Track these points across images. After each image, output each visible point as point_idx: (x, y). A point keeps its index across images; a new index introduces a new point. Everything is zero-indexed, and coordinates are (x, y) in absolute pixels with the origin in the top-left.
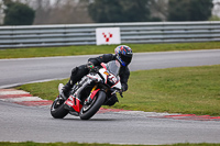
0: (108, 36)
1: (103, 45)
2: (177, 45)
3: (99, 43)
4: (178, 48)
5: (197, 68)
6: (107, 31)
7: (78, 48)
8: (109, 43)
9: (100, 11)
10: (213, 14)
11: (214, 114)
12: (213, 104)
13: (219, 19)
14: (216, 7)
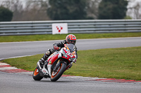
0: (60, 29)
1: (56, 35)
2: (104, 34)
3: (54, 33)
4: (104, 37)
5: (117, 49)
6: (59, 25)
7: (40, 36)
8: (61, 33)
9: (54, 12)
10: (127, 14)
11: (127, 79)
12: (127, 72)
13: (130, 18)
14: (129, 10)
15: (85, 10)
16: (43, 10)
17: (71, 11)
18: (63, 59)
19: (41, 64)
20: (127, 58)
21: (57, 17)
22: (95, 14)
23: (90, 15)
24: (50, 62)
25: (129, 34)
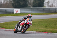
4: (35, 14)
5: (40, 20)
6: (17, 10)
7: (9, 14)
9: (15, 5)
10: (44, 5)
11: (44, 32)
12: (44, 29)
13: (45, 7)
14: (45, 4)
15: (27, 4)
16: (10, 4)
17: (22, 4)
18: (26, 24)
19: (17, 26)
20: (44, 23)
21: (16, 7)
22: (31, 5)
23: (29, 6)
24: (21, 25)
25: (45, 13)
